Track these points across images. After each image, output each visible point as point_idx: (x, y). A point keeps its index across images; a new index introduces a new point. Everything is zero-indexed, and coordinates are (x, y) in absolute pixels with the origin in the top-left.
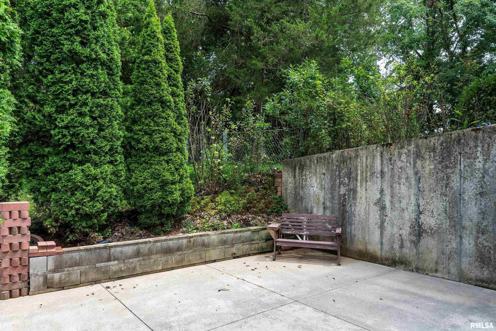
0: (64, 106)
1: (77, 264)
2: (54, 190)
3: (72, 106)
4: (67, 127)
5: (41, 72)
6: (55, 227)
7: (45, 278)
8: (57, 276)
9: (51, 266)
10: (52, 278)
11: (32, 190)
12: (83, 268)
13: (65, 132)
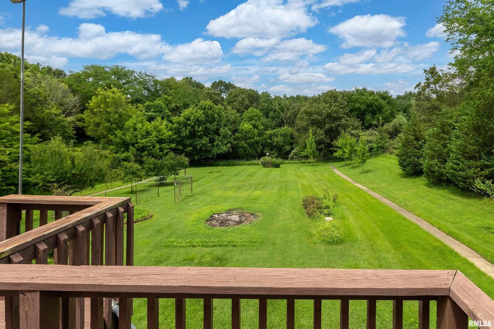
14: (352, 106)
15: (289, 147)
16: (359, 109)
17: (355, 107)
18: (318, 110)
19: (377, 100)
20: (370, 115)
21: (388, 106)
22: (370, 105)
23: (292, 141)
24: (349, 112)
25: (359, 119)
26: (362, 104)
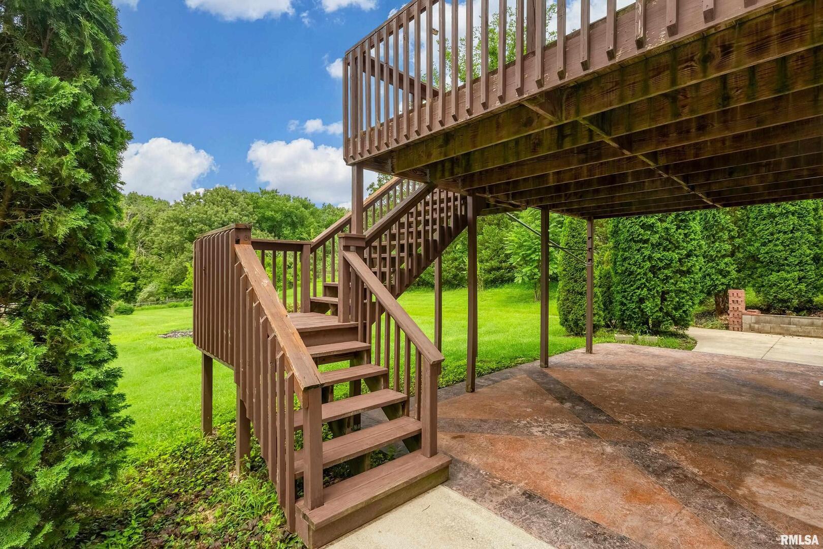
0: (765, 242)
1: (769, 322)
2: (763, 286)
3: (770, 241)
4: (767, 253)
5: (754, 226)
6: (765, 305)
7: (750, 326)
8: (756, 326)
9: (753, 320)
10: (754, 326)
11: (754, 286)
12: (772, 325)
13: (766, 255)
14: (259, 213)
15: (130, 285)
16: (271, 219)
17: (266, 216)
18: (205, 216)
19: (297, 209)
20: (289, 228)
21: (312, 217)
22: (288, 215)
23: (135, 274)
24: (257, 223)
25: (273, 234)
26: (276, 212)
